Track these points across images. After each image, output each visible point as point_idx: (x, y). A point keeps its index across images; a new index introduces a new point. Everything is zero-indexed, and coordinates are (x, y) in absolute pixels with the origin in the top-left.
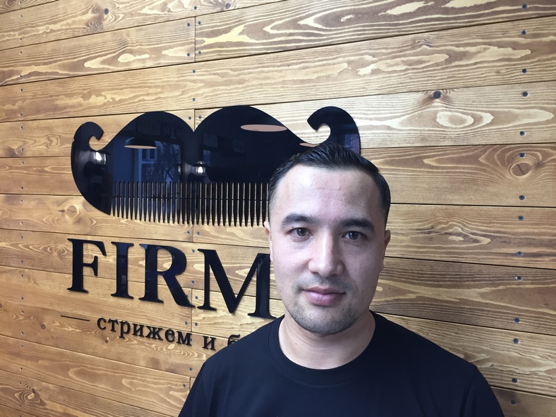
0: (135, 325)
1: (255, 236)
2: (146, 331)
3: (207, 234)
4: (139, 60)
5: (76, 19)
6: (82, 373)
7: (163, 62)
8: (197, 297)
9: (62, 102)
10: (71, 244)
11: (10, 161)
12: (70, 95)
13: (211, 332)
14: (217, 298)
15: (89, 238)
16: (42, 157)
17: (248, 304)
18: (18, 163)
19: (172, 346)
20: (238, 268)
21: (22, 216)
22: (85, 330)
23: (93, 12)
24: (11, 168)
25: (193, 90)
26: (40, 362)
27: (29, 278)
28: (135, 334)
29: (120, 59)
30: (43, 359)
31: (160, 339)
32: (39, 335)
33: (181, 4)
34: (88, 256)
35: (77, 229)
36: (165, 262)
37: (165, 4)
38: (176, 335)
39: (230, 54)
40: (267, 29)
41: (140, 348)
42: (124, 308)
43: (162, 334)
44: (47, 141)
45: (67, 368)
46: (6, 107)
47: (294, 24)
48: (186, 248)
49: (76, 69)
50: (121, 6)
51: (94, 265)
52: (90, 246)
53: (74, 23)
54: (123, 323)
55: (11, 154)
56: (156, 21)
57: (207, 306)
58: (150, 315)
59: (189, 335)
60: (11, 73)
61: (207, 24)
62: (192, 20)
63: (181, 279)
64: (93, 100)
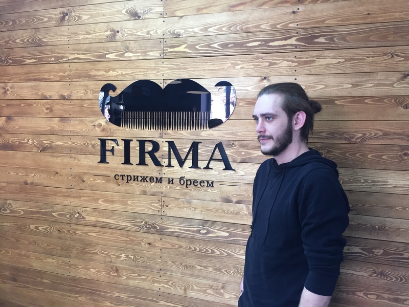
0: (134, 176)
1: (191, 134)
2: (140, 179)
3: (170, 134)
4: (135, 56)
5: (101, 34)
6: (106, 201)
7: (147, 57)
8: (165, 162)
9: (93, 73)
10: (99, 141)
11: (62, 101)
12: (98, 70)
13: (171, 176)
14: (174, 162)
15: (109, 138)
16: (82, 99)
17: (189, 163)
18: (67, 102)
19: (153, 184)
20: (184, 148)
21: (71, 128)
22: (107, 181)
23: (111, 31)
24: (63, 104)
25: (163, 71)
26: (82, 198)
27: (75, 159)
28: (134, 180)
29: (126, 55)
30: (83, 197)
31: (147, 181)
32: (81, 185)
33: (156, 32)
34: (108, 146)
35: (103, 134)
36: (149, 147)
37: (149, 32)
38: (155, 179)
39: (180, 56)
40: (197, 47)
41: (137, 187)
42: (128, 169)
43: (148, 179)
44: (85, 92)
45: (98, 199)
46: (59, 74)
47: (209, 46)
48: (159, 141)
49: (101, 58)
50: (126, 30)
51: (112, 151)
52: (110, 142)
53: (100, 35)
54: (127, 176)
55: (63, 98)
56: (144, 39)
57: (169, 165)
58: (142, 171)
59: (161, 178)
60: (62, 58)
61: (169, 42)
62: (162, 40)
63: (157, 154)
64: (111, 73)
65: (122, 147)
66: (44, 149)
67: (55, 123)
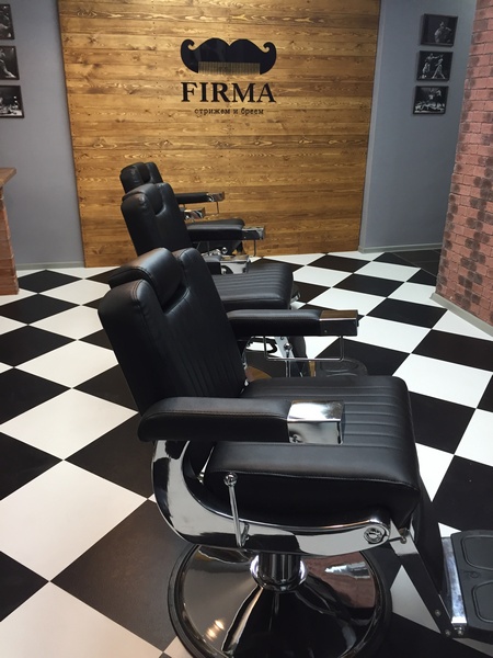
0: (210, 110)
1: (249, 78)
3: (234, 78)
4: (208, 20)
6: (188, 130)
7: (217, 21)
11: (149, 52)
12: (179, 28)
13: (236, 108)
15: (190, 82)
16: (166, 51)
18: (153, 53)
21: (157, 75)
22: (189, 115)
24: (149, 55)
25: (229, 32)
26: (169, 129)
27: (162, 99)
28: (210, 113)
31: (219, 113)
32: (168, 119)
33: (224, 4)
35: (185, 79)
39: (241, 23)
40: (252, 17)
41: (212, 118)
42: (205, 105)
44: (168, 45)
45: (182, 129)
46: (145, 29)
49: (182, 19)
51: (192, 92)
52: (190, 85)
54: (205, 110)
55: (150, 49)
56: (215, 7)
57: (235, 101)
58: (215, 106)
59: (229, 110)
60: (147, 15)
62: (228, 10)
64: (190, 31)
65: (200, 88)
66: (133, 92)
67: (143, 71)
